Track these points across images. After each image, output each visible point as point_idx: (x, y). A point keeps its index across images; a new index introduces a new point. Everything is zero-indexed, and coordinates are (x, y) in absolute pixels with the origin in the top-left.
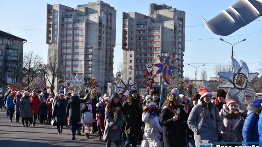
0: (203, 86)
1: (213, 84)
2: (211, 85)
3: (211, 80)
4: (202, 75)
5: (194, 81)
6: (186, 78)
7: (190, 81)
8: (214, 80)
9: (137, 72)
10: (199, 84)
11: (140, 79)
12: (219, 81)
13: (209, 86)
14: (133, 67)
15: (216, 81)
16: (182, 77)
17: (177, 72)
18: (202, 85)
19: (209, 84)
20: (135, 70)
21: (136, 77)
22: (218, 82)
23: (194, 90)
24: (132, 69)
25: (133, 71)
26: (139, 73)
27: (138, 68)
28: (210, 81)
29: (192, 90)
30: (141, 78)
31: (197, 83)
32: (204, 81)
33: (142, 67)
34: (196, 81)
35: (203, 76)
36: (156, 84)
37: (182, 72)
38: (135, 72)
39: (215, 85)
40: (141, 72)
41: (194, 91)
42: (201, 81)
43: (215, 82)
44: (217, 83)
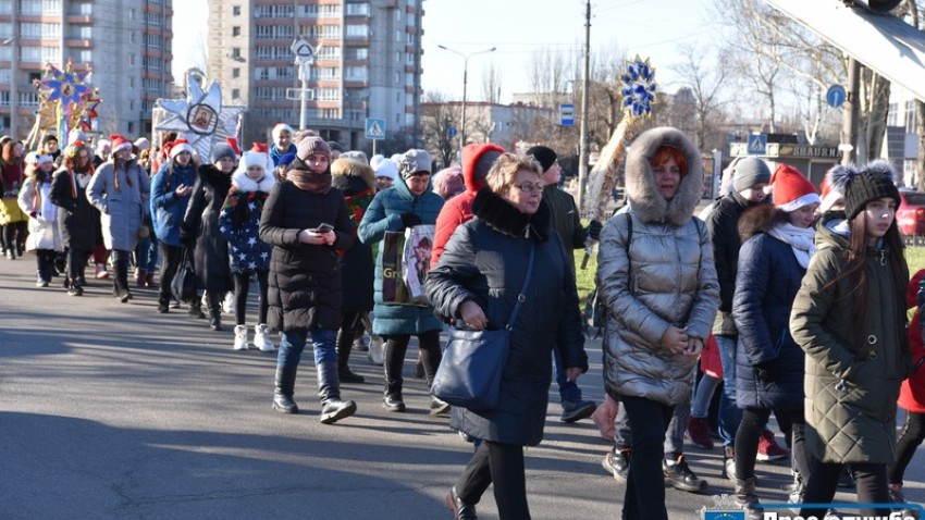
0: (488, 121)
1: (522, 117)
2: (515, 119)
3: (516, 102)
4: (485, 85)
5: (459, 104)
6: (430, 95)
7: (445, 104)
8: (526, 101)
9: (258, 72)
10: (476, 116)
11: (271, 94)
12: (541, 106)
13: (508, 124)
14: (245, 54)
15: (532, 107)
16: (417, 91)
17: (400, 73)
18: (484, 118)
19: (507, 116)
20: (254, 64)
21: (255, 88)
22: (537, 108)
23: (459, 135)
24: (242, 60)
25: (244, 68)
26: (267, 74)
27: (263, 55)
28: (512, 106)
29: (451, 137)
30: (274, 90)
31: (470, 111)
32: (494, 105)
33: (276, 53)
34: (467, 104)
35: (488, 89)
36: (329, 113)
37: (417, 72)
38: (251, 70)
39: (529, 120)
40: (272, 72)
41: (458, 141)
42: (483, 104)
43: (528, 110)
44: (535, 111)
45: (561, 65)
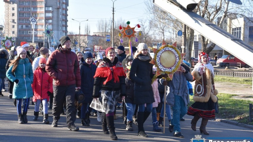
0: (87, 40)
1: (96, 39)
2: (94, 39)
3: (94, 35)
4: (86, 30)
5: (78, 35)
6: (70, 33)
7: (74, 35)
8: (97, 34)
9: (20, 26)
10: (83, 38)
11: (24, 32)
12: (101, 36)
13: (92, 41)
14: (16, 21)
15: (99, 36)
16: (66, 32)
17: (61, 27)
18: (85, 39)
19: (92, 39)
20: (18, 24)
21: (19, 31)
22: (100, 36)
23: (78, 44)
24: (15, 23)
25: (16, 25)
26: (22, 27)
27: (21, 22)
28: (93, 36)
29: (76, 45)
30: (25, 31)
31: (81, 37)
32: (88, 36)
33: (25, 21)
34: (80, 35)
35: (87, 31)
36: (41, 38)
37: (66, 26)
38: (18, 26)
39: (98, 40)
40: (24, 26)
41: (78, 45)
42: (85, 35)
43: (98, 37)
44: (100, 37)
45: (107, 24)
